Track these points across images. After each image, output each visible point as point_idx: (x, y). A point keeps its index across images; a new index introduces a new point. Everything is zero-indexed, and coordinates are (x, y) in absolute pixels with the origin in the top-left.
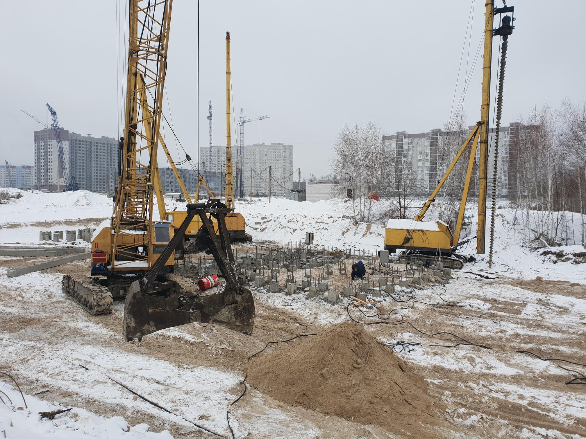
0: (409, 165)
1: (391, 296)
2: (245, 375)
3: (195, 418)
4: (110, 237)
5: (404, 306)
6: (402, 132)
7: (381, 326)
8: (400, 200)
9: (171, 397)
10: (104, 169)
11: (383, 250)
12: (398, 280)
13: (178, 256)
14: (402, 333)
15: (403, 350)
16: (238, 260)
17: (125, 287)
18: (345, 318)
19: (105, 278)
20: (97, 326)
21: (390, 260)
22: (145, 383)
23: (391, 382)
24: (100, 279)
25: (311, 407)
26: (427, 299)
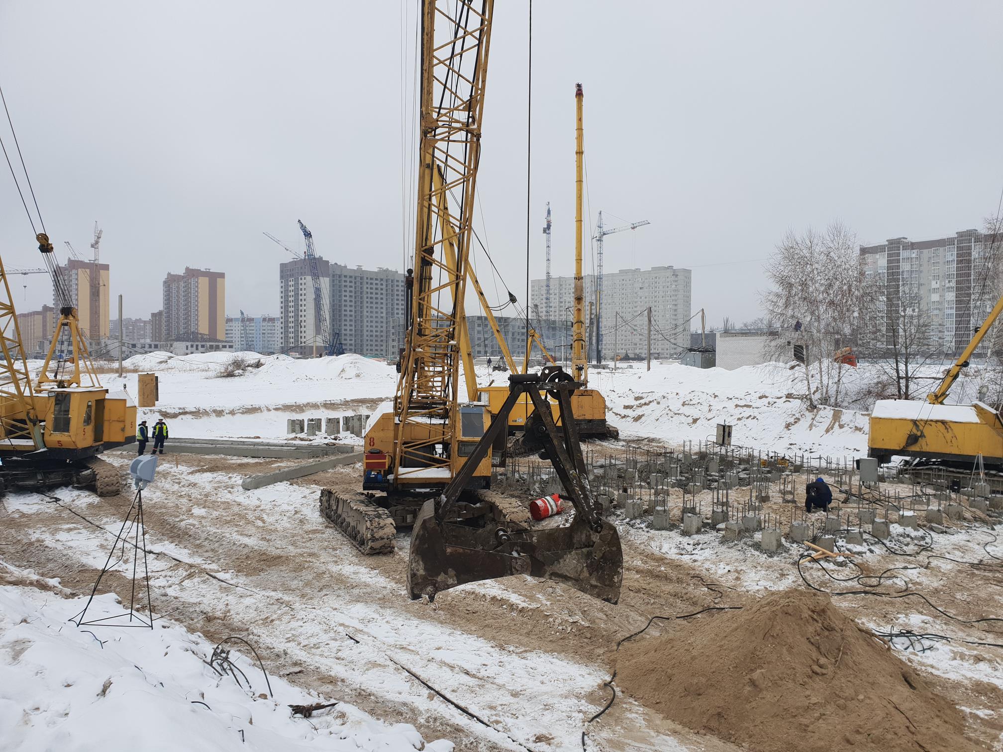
0: (915, 300)
1: (883, 544)
2: (612, 672)
3: (528, 740)
4: (392, 428)
5: (910, 563)
6: (898, 239)
7: (863, 599)
8: (897, 365)
9: (489, 699)
10: (382, 320)
11: (866, 457)
12: (897, 514)
13: (497, 460)
14: (907, 615)
15: (911, 647)
16: (595, 471)
17: (415, 510)
18: (793, 582)
19: (384, 494)
20: (372, 572)
21: (879, 476)
22: (446, 673)
23: (889, 706)
24: (377, 496)
25: (733, 739)
26: (957, 552)
